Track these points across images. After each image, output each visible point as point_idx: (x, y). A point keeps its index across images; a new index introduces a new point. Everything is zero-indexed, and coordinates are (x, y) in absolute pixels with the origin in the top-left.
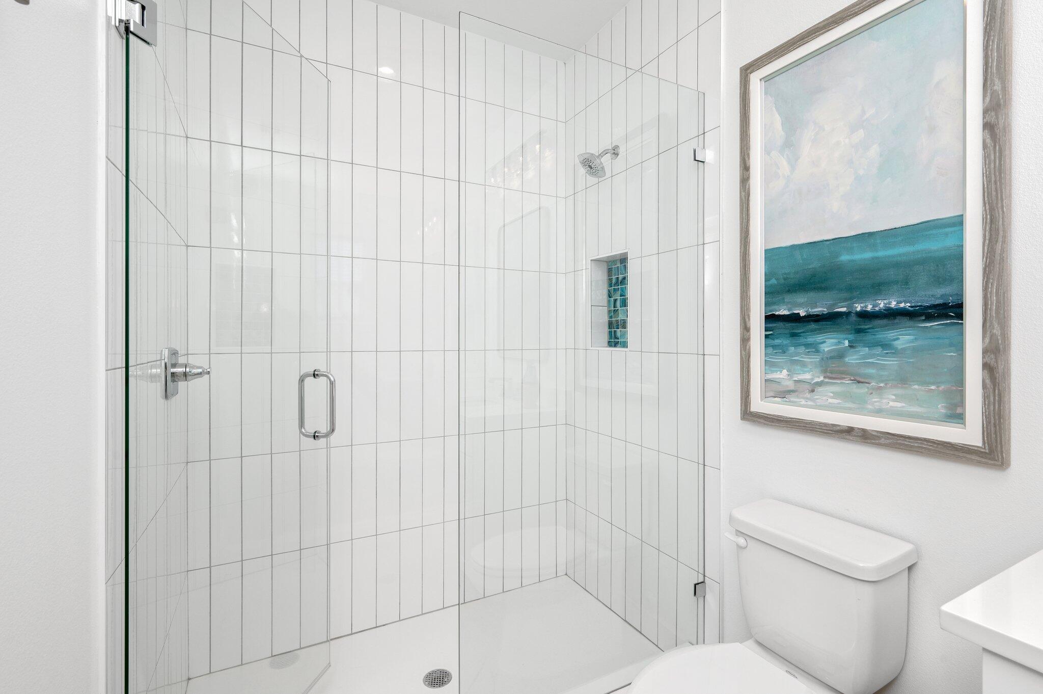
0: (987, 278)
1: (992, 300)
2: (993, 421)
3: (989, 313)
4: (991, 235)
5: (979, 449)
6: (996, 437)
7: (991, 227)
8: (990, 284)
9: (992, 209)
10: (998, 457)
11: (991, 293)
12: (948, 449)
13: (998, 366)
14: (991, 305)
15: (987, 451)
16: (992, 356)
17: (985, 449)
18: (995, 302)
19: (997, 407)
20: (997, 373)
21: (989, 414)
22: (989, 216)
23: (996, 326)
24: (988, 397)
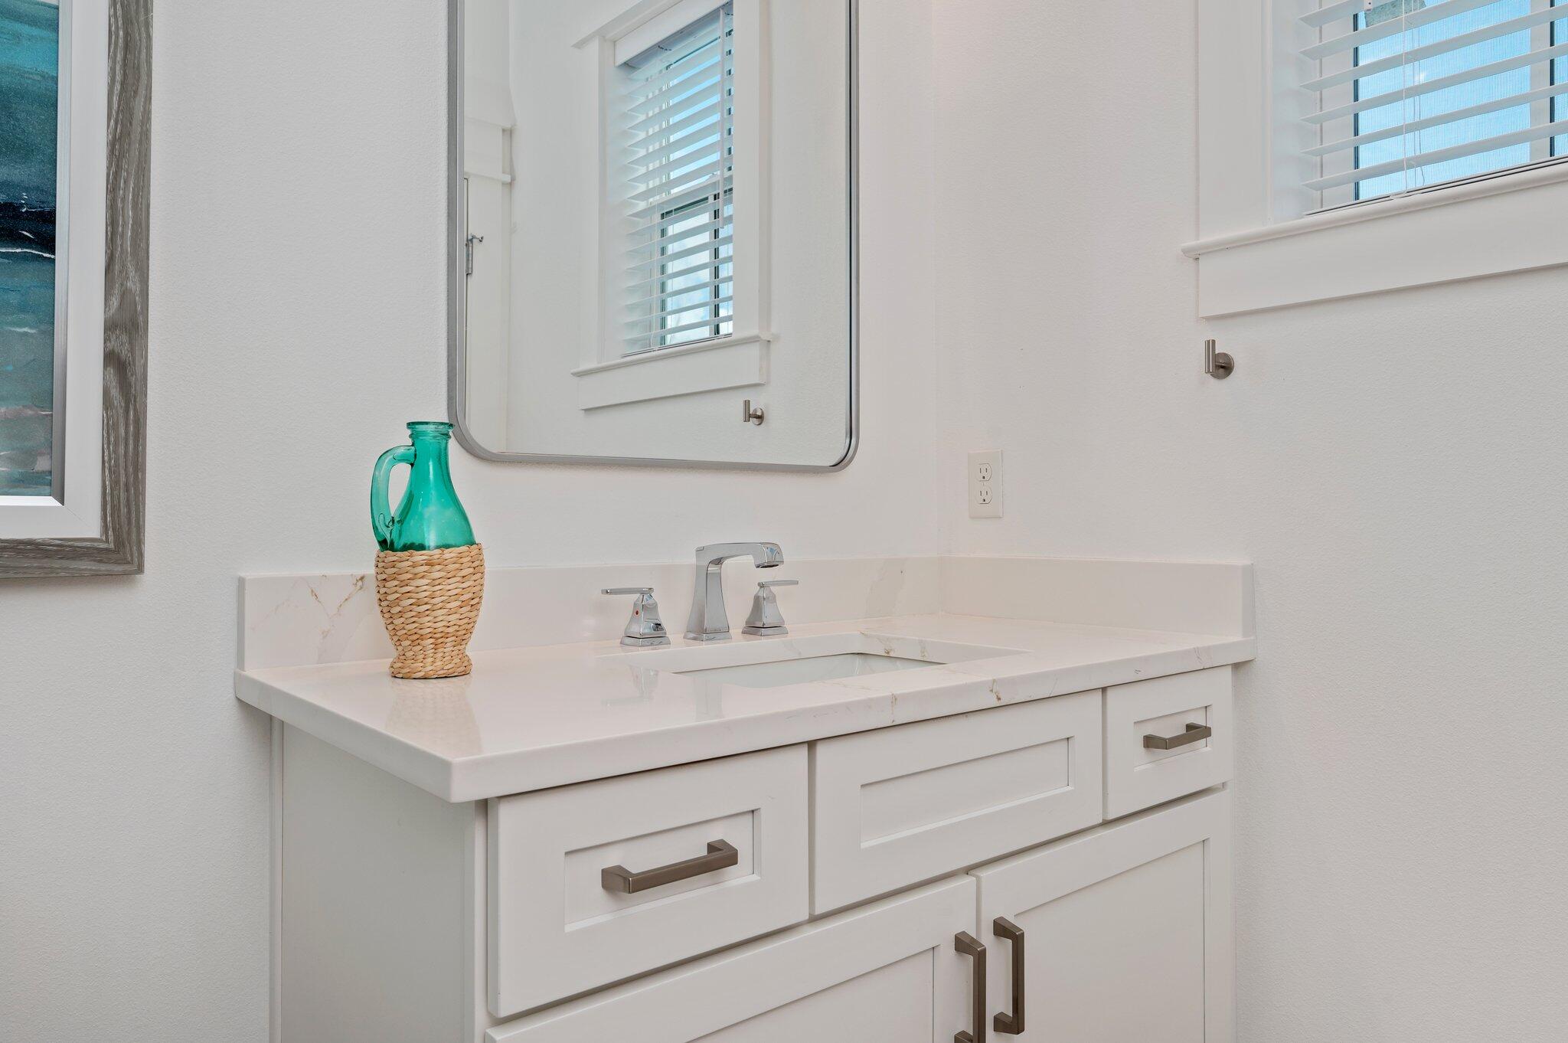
0: (117, 166)
1: (126, 219)
2: (123, 479)
3: (119, 242)
4: (125, 75)
5: (96, 544)
6: (129, 512)
7: (125, 59)
8: (122, 181)
9: (128, 22)
10: (132, 555)
11: (123, 200)
12: (27, 557)
13: (134, 361)
14: (123, 226)
15: (112, 546)
16: (125, 338)
17: (107, 541)
18: (131, 222)
19: (131, 447)
20: (132, 375)
21: (117, 465)
22: (121, 33)
23: (132, 274)
24: (115, 427)
